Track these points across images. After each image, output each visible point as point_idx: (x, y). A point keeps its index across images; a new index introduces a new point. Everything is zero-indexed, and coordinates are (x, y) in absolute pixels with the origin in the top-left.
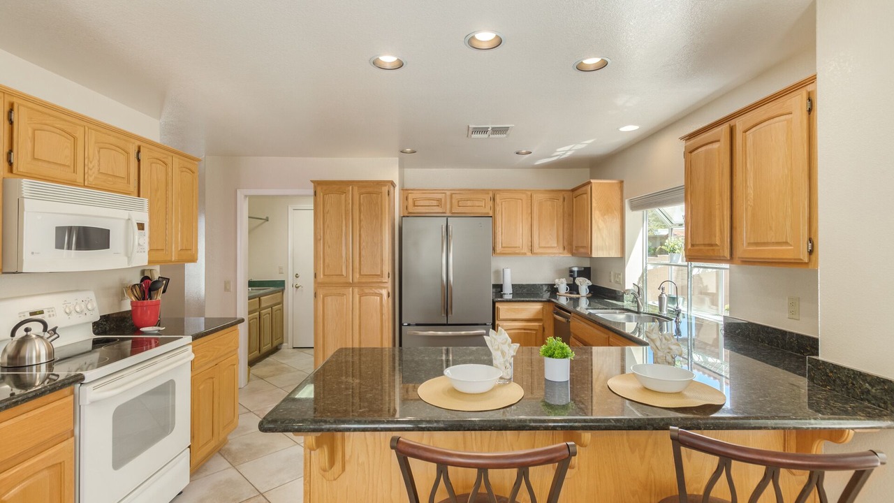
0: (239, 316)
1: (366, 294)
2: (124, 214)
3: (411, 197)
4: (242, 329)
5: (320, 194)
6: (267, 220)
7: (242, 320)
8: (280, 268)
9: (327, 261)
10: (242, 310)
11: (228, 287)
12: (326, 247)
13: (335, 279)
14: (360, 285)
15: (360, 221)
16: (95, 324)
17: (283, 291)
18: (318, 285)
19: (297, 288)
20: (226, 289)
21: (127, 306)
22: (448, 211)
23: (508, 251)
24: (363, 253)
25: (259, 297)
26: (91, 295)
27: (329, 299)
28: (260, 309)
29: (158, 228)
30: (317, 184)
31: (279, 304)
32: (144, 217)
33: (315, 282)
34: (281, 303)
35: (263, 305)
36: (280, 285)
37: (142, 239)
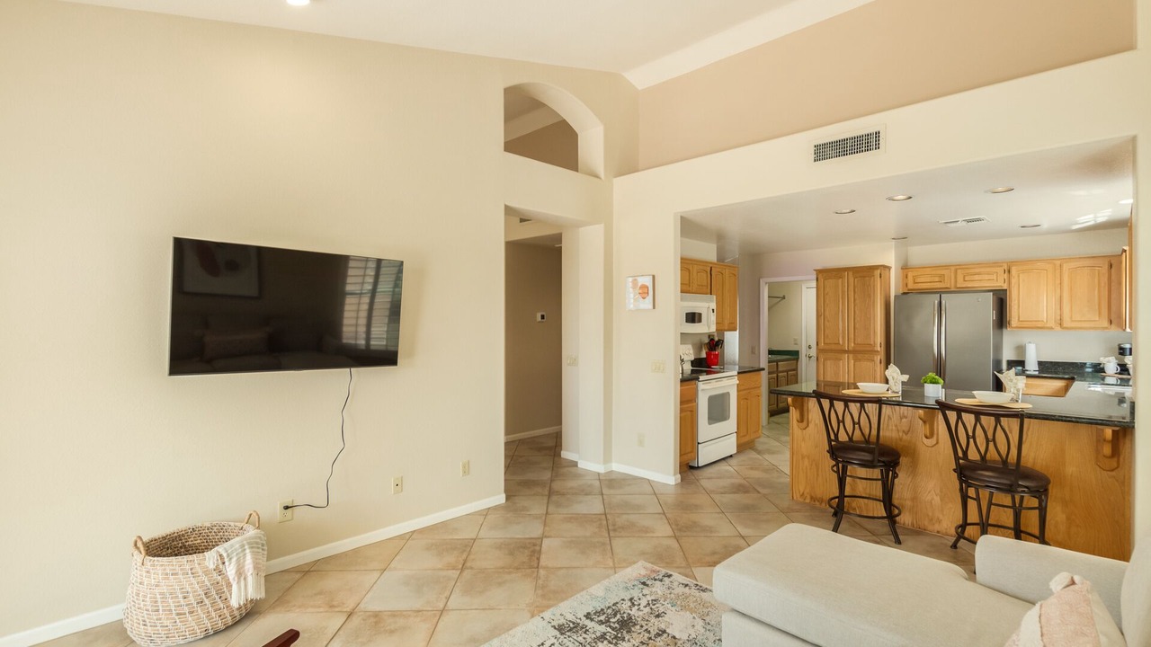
0: (762, 366)
1: (860, 360)
2: (706, 305)
3: (910, 275)
4: (764, 375)
5: (821, 280)
6: (784, 298)
7: (764, 369)
8: (795, 340)
9: (827, 332)
10: (764, 363)
11: (754, 350)
12: (826, 322)
13: (833, 347)
14: (855, 352)
15: (855, 300)
16: (692, 362)
17: (797, 359)
18: (819, 351)
19: (810, 357)
20: (753, 352)
21: (704, 355)
22: (953, 286)
23: (1025, 324)
24: (857, 326)
25: (777, 362)
26: (690, 346)
27: (829, 362)
28: (777, 372)
29: (720, 312)
30: (819, 272)
31: (794, 370)
32: (713, 305)
33: (817, 349)
34: (796, 369)
35: (780, 369)
36: (795, 355)
37: (713, 317)
